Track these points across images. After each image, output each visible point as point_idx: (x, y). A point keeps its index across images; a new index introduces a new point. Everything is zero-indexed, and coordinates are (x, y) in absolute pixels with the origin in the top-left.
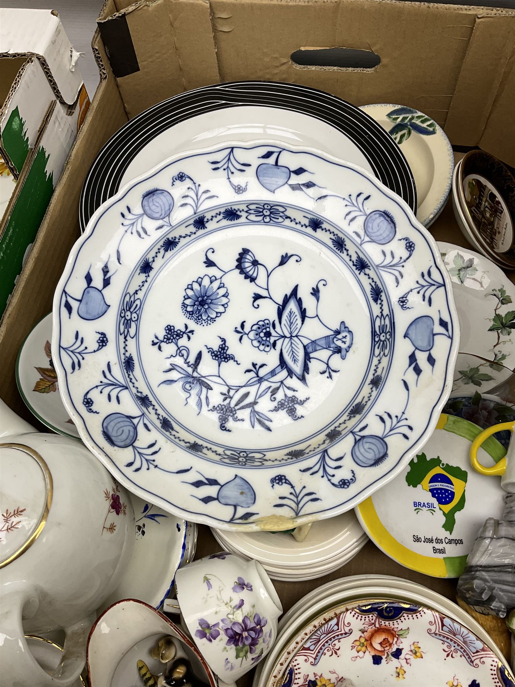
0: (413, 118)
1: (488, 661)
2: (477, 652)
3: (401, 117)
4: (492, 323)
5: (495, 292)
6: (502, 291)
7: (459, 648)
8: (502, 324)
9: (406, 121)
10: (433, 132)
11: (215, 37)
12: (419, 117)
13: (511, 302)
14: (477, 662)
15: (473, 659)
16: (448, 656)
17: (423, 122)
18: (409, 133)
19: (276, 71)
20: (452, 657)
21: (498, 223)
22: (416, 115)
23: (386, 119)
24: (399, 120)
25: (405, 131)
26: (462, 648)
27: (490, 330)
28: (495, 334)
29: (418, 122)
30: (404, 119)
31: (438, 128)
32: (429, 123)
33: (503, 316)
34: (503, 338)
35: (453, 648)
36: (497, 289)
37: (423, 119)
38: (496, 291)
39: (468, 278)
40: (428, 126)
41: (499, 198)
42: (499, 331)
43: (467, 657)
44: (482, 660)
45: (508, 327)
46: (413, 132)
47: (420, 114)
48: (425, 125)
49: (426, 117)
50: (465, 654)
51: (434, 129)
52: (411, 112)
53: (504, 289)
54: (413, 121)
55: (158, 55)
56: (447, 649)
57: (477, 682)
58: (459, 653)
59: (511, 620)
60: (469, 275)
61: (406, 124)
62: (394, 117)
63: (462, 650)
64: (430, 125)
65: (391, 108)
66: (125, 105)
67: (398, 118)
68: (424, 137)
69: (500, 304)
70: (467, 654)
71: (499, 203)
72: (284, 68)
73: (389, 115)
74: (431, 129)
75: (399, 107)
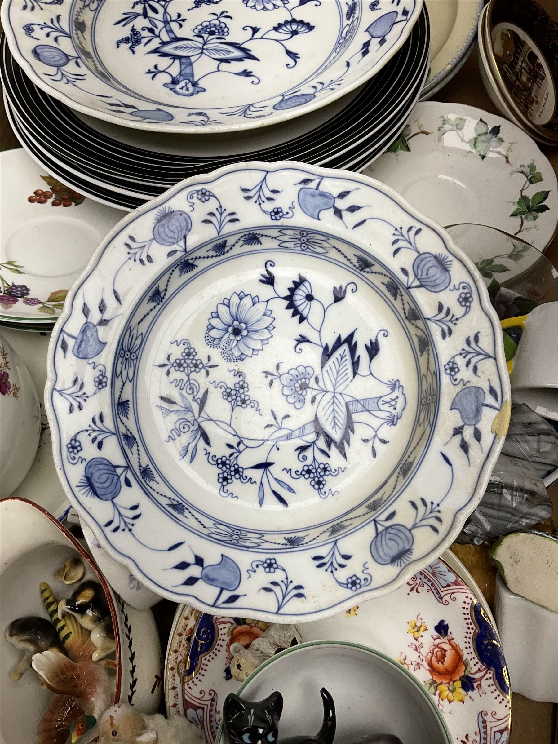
1: (461, 597)
2: (448, 585)
4: (516, 207)
5: (523, 169)
6: (532, 167)
7: (426, 580)
8: (528, 207)
13: (542, 180)
14: (447, 598)
15: (442, 594)
16: (412, 590)
20: (417, 591)
21: (537, 91)
26: (429, 581)
27: (512, 215)
28: (518, 219)
33: (531, 197)
34: (527, 224)
35: (418, 581)
36: (526, 165)
38: (524, 167)
39: (490, 151)
41: (541, 60)
42: (524, 216)
43: (435, 592)
44: (453, 596)
45: (535, 210)
50: (433, 588)
53: (535, 164)
56: (411, 582)
57: (445, 623)
58: (426, 587)
59: (495, 550)
60: (493, 147)
63: (430, 584)
69: (528, 183)
70: (436, 589)
71: (540, 66)
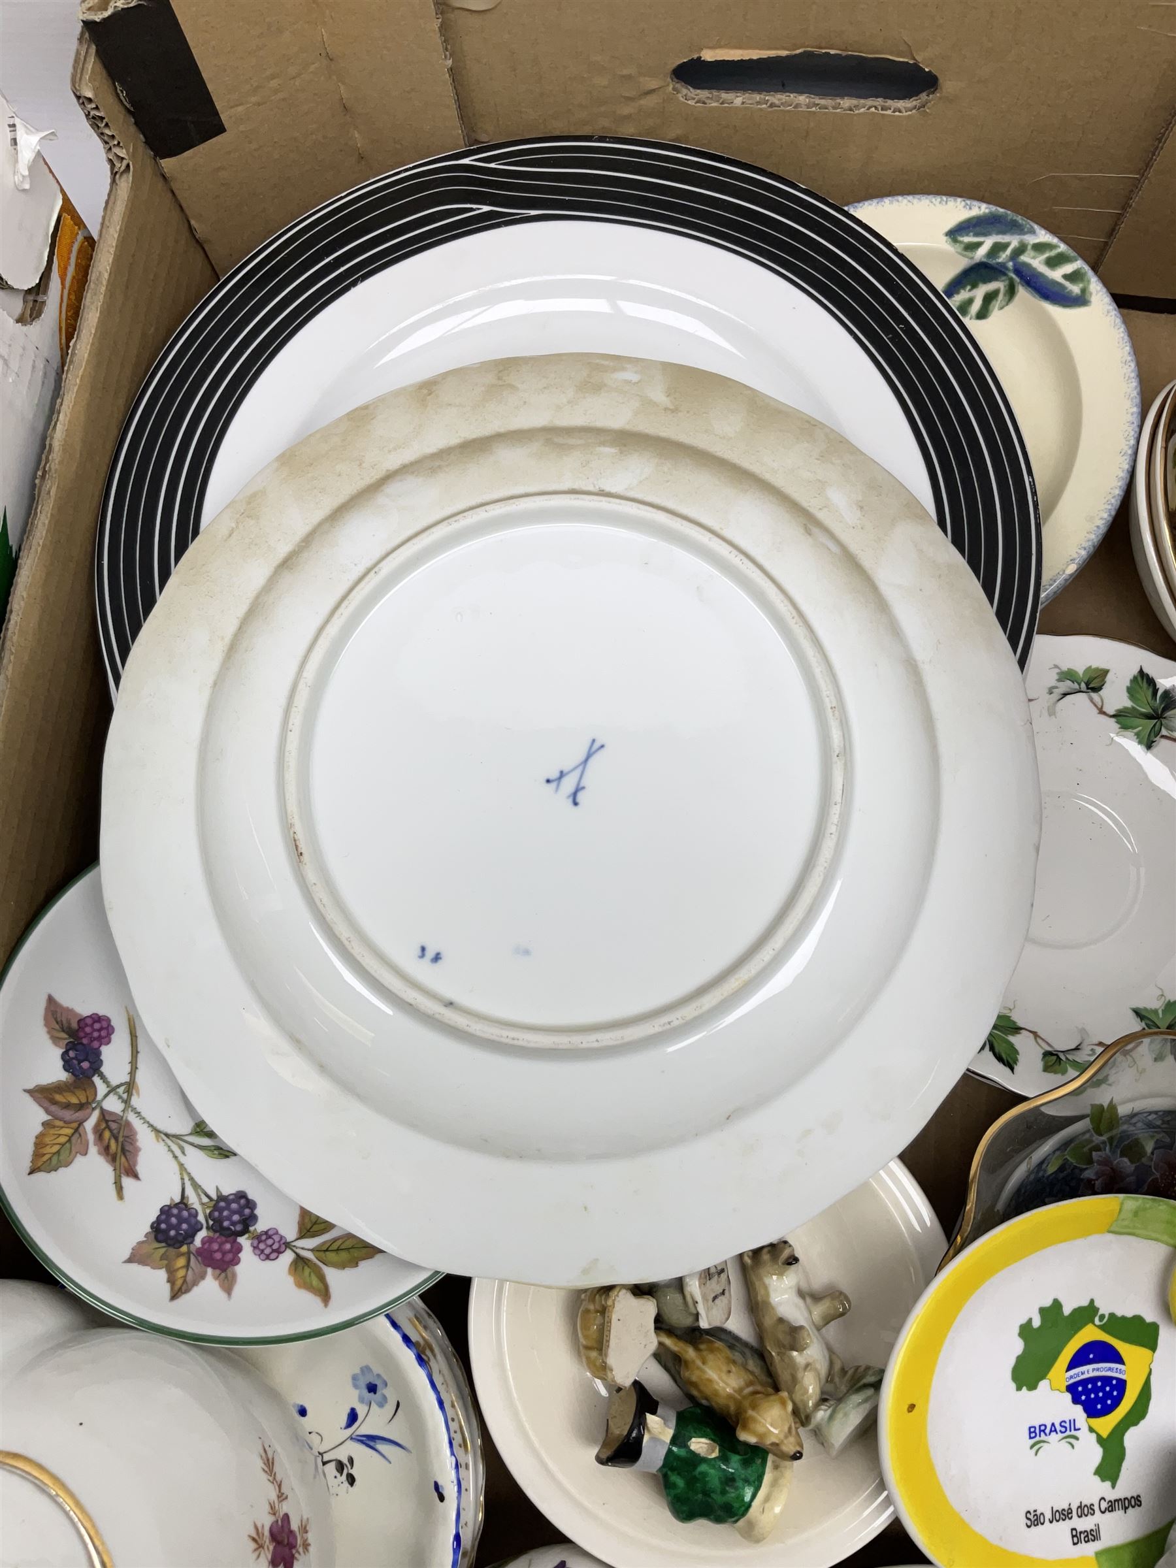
0: (1021, 249)
3: (988, 243)
9: (1003, 257)
10: (1081, 301)
11: (444, 28)
12: (1040, 248)
17: (1053, 263)
18: (1011, 292)
19: (626, 110)
22: (1031, 240)
23: (944, 244)
24: (982, 252)
25: (999, 285)
29: (1037, 263)
30: (997, 248)
31: (1094, 285)
32: (1069, 268)
37: (1053, 253)
39: (1163, 737)
40: (1066, 277)
46: (1022, 292)
47: (1043, 236)
48: (1057, 275)
49: (1063, 247)
51: (1084, 291)
52: (1013, 227)
54: (1024, 258)
55: (274, 83)
61: (1003, 265)
62: (967, 239)
64: (1073, 277)
65: (958, 210)
66: (193, 222)
67: (979, 245)
68: (1054, 311)
72: (650, 102)
73: (954, 234)
74: (1075, 289)
75: (980, 209)
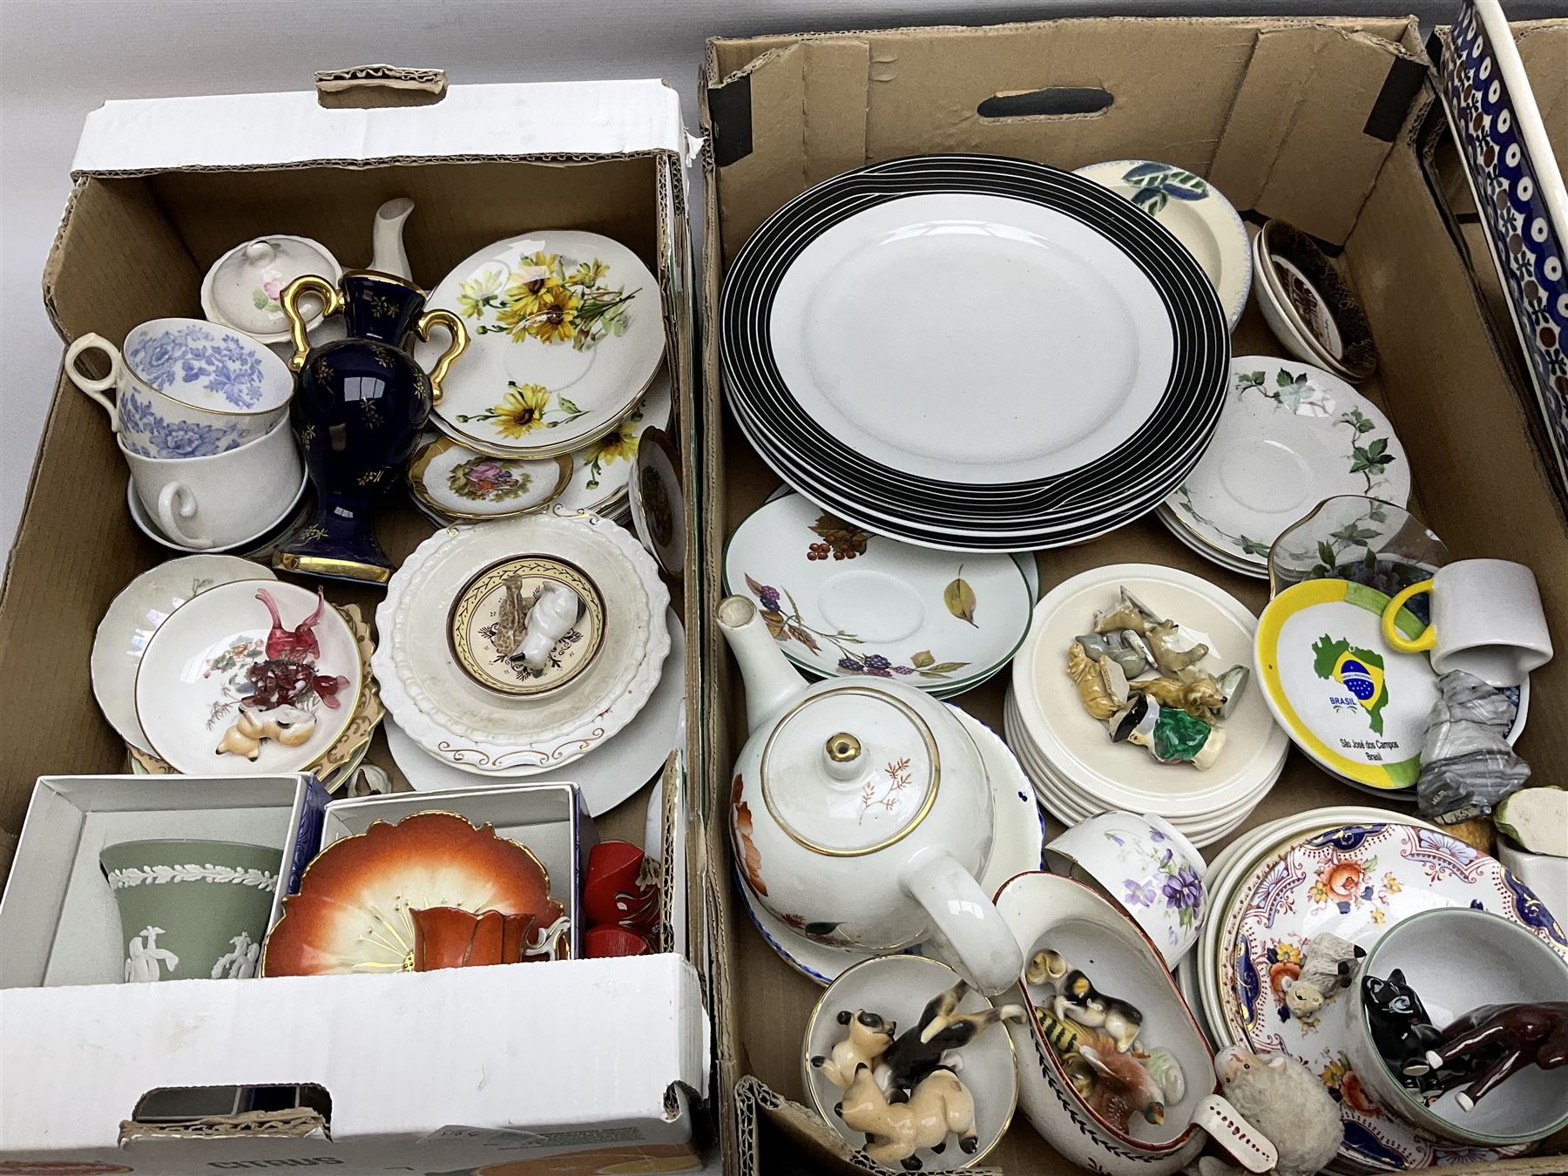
0: (1166, 178)
1: (1488, 870)
2: (1471, 861)
3: (1147, 178)
4: (1353, 461)
5: (1346, 418)
6: (1357, 414)
7: (1446, 864)
8: (1368, 459)
9: (1156, 184)
10: (1204, 195)
11: (869, 91)
12: (1175, 175)
13: (1373, 427)
14: (1473, 875)
15: (1467, 873)
16: (1433, 879)
17: (1184, 181)
18: (1164, 200)
19: (952, 130)
20: (1439, 879)
21: (1316, 322)
22: (1170, 173)
23: (1124, 184)
24: (1144, 184)
25: (1157, 198)
26: (1450, 863)
27: (1352, 471)
28: (1361, 474)
29: (1176, 183)
30: (1152, 180)
31: (1209, 187)
32: (1193, 182)
33: (1367, 448)
34: (1374, 479)
35: (1438, 868)
36: (1349, 412)
37: (1183, 176)
38: (1348, 415)
40: (1192, 186)
41: (1308, 285)
42: (1367, 471)
43: (1458, 873)
44: (1479, 870)
45: (1378, 462)
46: (1170, 198)
47: (1175, 170)
48: (1188, 186)
49: (1187, 173)
50: (1455, 870)
51: (1204, 191)
52: (1159, 169)
53: (1360, 410)
54: (1167, 182)
55: (778, 126)
56: (1430, 872)
57: (1478, 902)
58: (1448, 871)
59: (1502, 815)
60: (1304, 398)
61: (1158, 187)
62: (1135, 179)
63: (1451, 867)
64: (1197, 185)
65: (1127, 166)
67: (1143, 180)
68: (1190, 203)
69: (1358, 433)
70: (1458, 870)
71: (1308, 291)
72: (964, 125)
73: (1127, 177)
74: (1199, 191)
75: (1139, 163)
